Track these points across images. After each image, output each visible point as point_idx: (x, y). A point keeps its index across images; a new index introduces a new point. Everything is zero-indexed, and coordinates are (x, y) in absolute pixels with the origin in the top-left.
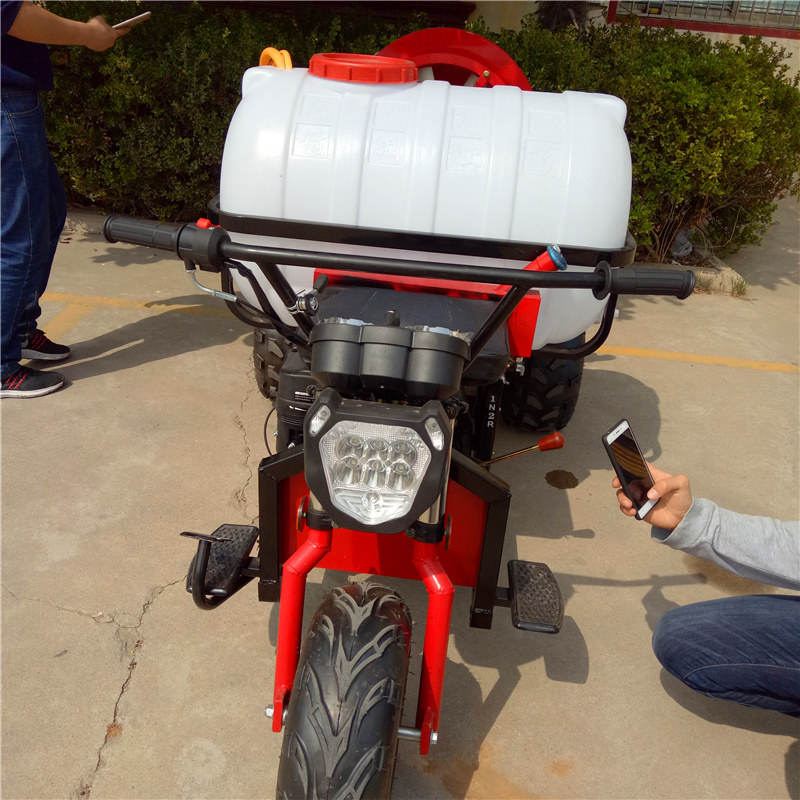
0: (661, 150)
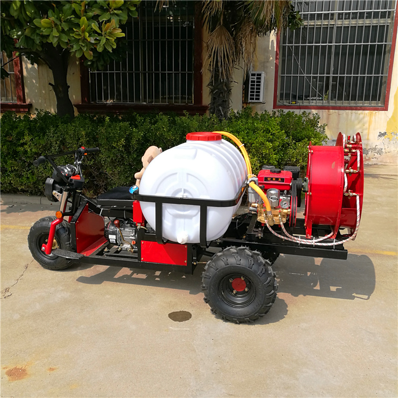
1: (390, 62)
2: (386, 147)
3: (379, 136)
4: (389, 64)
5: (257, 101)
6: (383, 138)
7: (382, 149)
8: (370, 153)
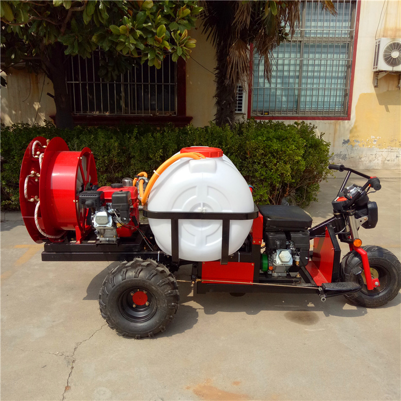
0: (267, 167)
1: (352, 77)
2: (350, 154)
3: (343, 143)
4: (351, 78)
5: (239, 112)
6: (347, 145)
7: (346, 155)
8: (336, 158)
